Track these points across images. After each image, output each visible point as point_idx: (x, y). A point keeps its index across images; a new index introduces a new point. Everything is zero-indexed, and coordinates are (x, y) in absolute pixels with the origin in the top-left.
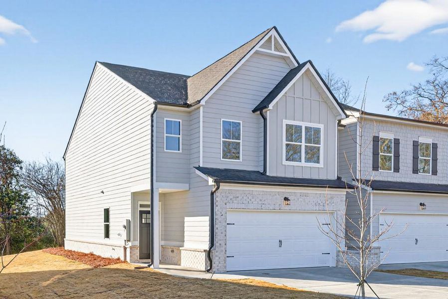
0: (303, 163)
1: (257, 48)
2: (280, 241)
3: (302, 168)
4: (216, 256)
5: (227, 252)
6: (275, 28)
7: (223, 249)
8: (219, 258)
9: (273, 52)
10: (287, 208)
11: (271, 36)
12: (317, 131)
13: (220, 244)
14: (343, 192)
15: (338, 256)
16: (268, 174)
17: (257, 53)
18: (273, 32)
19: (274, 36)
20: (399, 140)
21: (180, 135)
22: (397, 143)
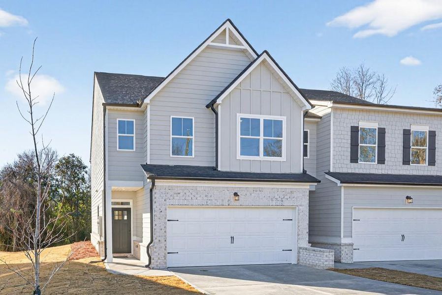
0: (262, 157)
1: (208, 43)
2: (232, 238)
3: (261, 162)
4: (155, 252)
5: (167, 249)
6: (229, 20)
7: (163, 245)
8: (159, 254)
9: (227, 45)
10: (237, 203)
11: (225, 30)
12: (279, 123)
13: (159, 241)
14: (307, 187)
15: (299, 252)
16: (219, 169)
17: (208, 47)
18: (228, 24)
19: (229, 29)
20: (385, 129)
21: (133, 134)
22: (382, 132)
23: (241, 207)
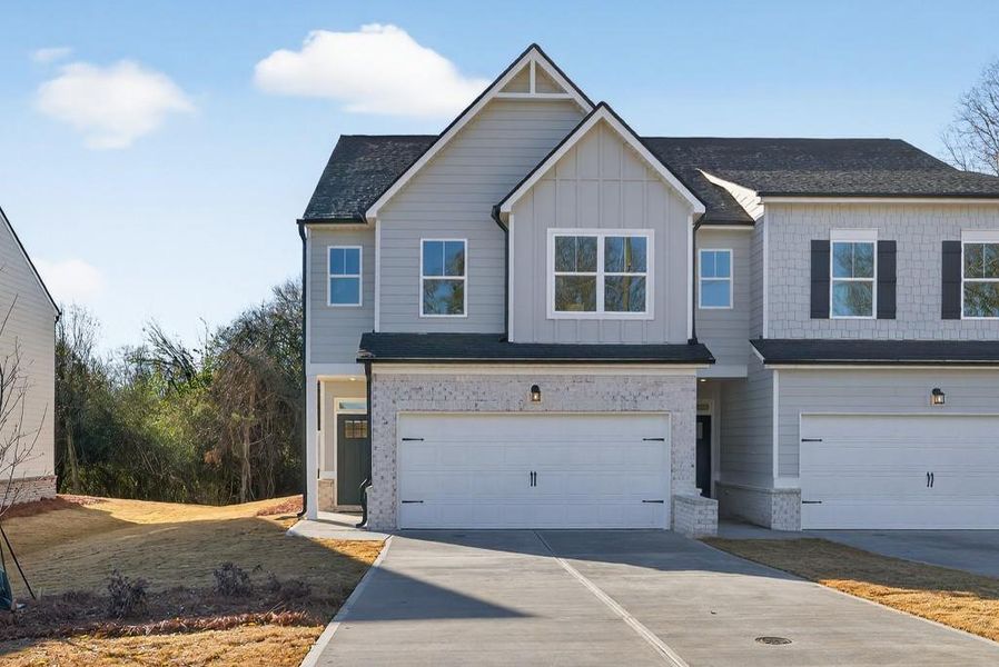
0: (600, 311)
1: (494, 93)
2: (533, 475)
3: (599, 323)
4: (374, 499)
5: (397, 493)
6: (535, 46)
7: (389, 486)
8: (381, 503)
9: (533, 94)
11: (528, 66)
12: (638, 244)
13: (382, 478)
14: (692, 372)
15: (673, 504)
16: (511, 339)
17: (495, 101)
18: (534, 54)
19: (537, 64)
20: (894, 242)
21: (358, 273)
22: (888, 250)
23: (547, 414)
